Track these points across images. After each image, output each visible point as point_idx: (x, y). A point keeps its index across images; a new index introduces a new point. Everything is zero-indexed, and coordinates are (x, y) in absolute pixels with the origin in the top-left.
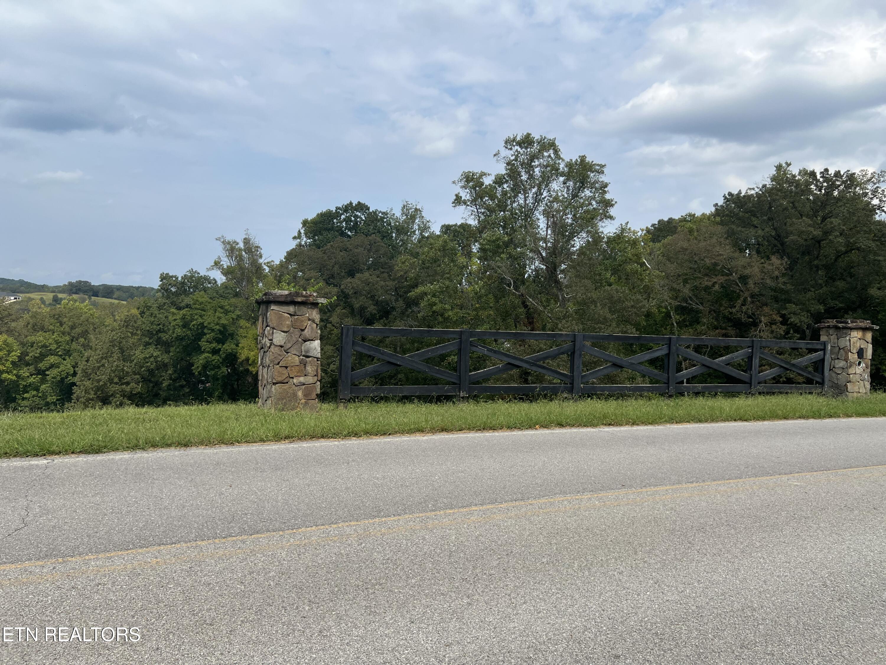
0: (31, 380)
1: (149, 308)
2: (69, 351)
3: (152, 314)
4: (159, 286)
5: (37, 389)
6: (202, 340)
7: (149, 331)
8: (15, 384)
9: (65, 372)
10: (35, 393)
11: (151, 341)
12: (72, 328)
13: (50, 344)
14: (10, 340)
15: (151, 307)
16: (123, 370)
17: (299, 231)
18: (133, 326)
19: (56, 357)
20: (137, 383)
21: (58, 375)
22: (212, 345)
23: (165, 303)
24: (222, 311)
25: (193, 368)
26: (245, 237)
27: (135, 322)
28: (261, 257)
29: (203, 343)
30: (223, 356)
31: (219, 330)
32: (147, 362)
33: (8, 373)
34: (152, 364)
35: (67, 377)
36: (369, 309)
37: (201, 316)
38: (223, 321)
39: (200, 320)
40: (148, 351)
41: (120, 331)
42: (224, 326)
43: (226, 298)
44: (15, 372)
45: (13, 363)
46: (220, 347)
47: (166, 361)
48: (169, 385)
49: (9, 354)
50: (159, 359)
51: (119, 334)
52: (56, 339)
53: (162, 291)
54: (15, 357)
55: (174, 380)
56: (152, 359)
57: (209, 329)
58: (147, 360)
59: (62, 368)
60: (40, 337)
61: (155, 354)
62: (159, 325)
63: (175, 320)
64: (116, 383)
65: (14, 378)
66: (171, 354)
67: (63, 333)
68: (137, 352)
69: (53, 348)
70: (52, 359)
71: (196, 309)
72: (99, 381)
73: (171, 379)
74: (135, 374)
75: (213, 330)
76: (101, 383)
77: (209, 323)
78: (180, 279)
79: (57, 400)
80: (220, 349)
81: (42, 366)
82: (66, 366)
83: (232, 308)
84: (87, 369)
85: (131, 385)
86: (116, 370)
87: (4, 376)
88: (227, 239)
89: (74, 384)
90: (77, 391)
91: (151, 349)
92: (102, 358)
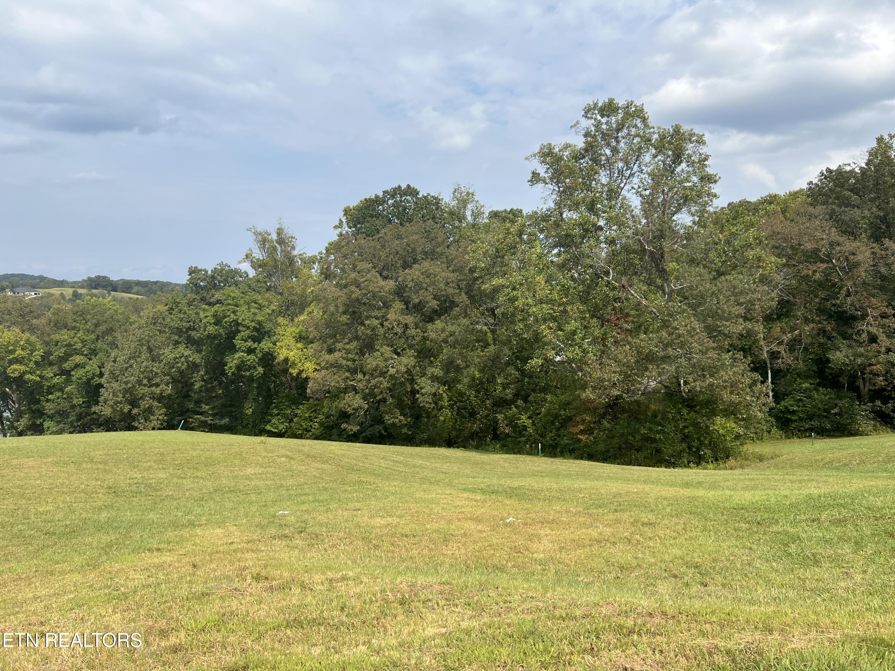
0: (56, 380)
1: (177, 304)
2: (95, 350)
3: (181, 311)
4: (188, 280)
5: (61, 390)
6: (237, 337)
7: (178, 328)
8: (38, 385)
9: (91, 372)
10: (59, 394)
11: (181, 339)
12: (97, 325)
13: (75, 343)
14: (33, 338)
15: (179, 303)
16: (152, 371)
17: (340, 220)
18: (161, 323)
19: (82, 357)
20: (167, 384)
21: (83, 376)
22: (247, 343)
23: (194, 299)
24: (256, 305)
25: (226, 368)
26: (278, 226)
27: (164, 319)
28: (293, 248)
29: (237, 342)
30: (260, 355)
31: (254, 327)
32: (178, 363)
33: (31, 373)
34: (183, 365)
35: (93, 378)
37: (234, 312)
38: (259, 318)
39: (233, 317)
40: (179, 350)
41: (148, 329)
42: (260, 323)
43: (259, 292)
44: (38, 372)
45: (36, 363)
46: (256, 345)
47: (198, 361)
48: (202, 387)
49: (32, 354)
50: (191, 359)
51: (147, 332)
52: (82, 338)
53: (192, 286)
54: (38, 357)
56: (183, 359)
57: (244, 327)
58: (177, 360)
59: (88, 368)
60: (64, 336)
61: (186, 354)
62: (189, 322)
63: (206, 317)
64: (145, 385)
65: (38, 379)
66: (204, 353)
67: (89, 331)
68: (167, 352)
69: (78, 348)
70: (78, 359)
71: (229, 304)
72: (127, 383)
73: (203, 380)
74: (165, 376)
75: (248, 328)
76: (129, 385)
77: (243, 320)
78: (209, 272)
79: (83, 402)
80: (256, 348)
81: (66, 366)
82: (92, 366)
83: (266, 303)
84: (114, 370)
85: (161, 386)
86: (145, 371)
87: (27, 376)
88: (259, 229)
89: (101, 386)
90: (104, 394)
91: (181, 349)
92: (130, 358)
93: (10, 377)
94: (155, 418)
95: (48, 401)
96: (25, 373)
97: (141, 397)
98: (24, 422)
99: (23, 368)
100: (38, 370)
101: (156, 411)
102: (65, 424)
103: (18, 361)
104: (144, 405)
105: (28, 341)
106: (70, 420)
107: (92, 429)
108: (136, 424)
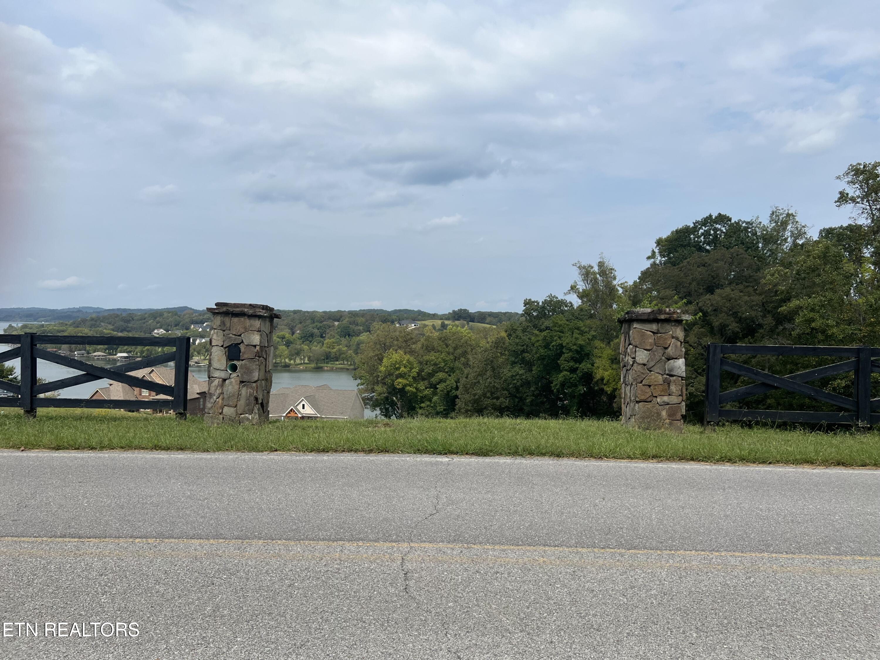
0: (426, 392)
1: (515, 330)
2: (453, 368)
3: (517, 336)
4: (523, 311)
5: (430, 401)
6: (561, 359)
7: (514, 351)
8: (415, 395)
9: (450, 386)
10: (428, 403)
11: (516, 360)
12: (455, 349)
13: (439, 362)
14: (412, 359)
16: (494, 386)
17: (653, 251)
18: (501, 347)
19: (444, 374)
20: (506, 398)
21: (444, 389)
22: (570, 363)
23: (528, 326)
24: (578, 332)
25: (552, 385)
26: (599, 260)
27: (504, 343)
28: (615, 278)
29: (561, 362)
30: (580, 374)
31: (576, 350)
32: (514, 380)
33: (410, 386)
34: (518, 382)
35: (451, 391)
37: (560, 338)
38: (580, 342)
39: (559, 341)
40: (515, 369)
41: (492, 351)
42: (581, 346)
43: (581, 320)
44: (415, 385)
45: (414, 378)
46: (577, 366)
47: (530, 379)
48: (532, 401)
49: (411, 371)
50: (524, 377)
51: (491, 354)
52: (444, 358)
53: (526, 315)
54: (415, 373)
55: (536, 396)
56: (518, 377)
57: (567, 349)
58: (514, 378)
59: (448, 382)
60: (432, 357)
61: (520, 372)
62: (523, 346)
63: (538, 341)
64: (489, 398)
65: (414, 390)
66: (534, 372)
67: (449, 353)
68: (506, 371)
69: (442, 366)
70: (441, 375)
71: (555, 331)
72: (475, 395)
73: (533, 395)
74: (504, 390)
75: (570, 350)
76: (477, 397)
77: (568, 343)
78: (540, 304)
79: (444, 410)
80: (577, 368)
81: (433, 380)
82: (451, 381)
83: (587, 329)
84: (466, 384)
85: (501, 399)
86: (488, 386)
87: (408, 388)
88: (583, 264)
89: (456, 397)
90: (459, 404)
91: (517, 368)
92: (478, 375)
93: (396, 388)
95: (421, 408)
96: (405, 386)
97: (485, 408)
99: (404, 381)
100: (414, 383)
103: (401, 376)
105: (408, 361)
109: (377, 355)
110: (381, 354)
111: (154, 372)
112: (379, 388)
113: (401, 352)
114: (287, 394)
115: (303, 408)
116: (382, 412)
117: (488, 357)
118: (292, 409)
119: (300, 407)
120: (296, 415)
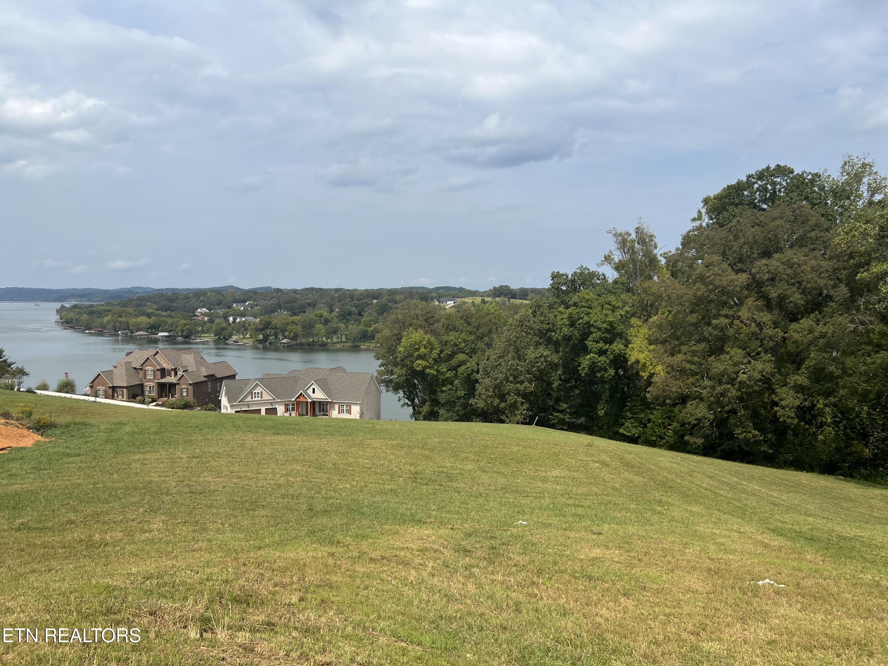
0: (448, 375)
1: (539, 307)
2: (474, 349)
3: (542, 313)
4: (550, 285)
5: (452, 383)
6: (589, 339)
7: (538, 330)
8: (435, 378)
9: (470, 369)
10: (450, 387)
11: (541, 341)
12: (478, 328)
13: (460, 343)
14: (433, 339)
15: (541, 306)
16: (517, 369)
17: (699, 211)
18: (526, 326)
19: (464, 355)
20: (530, 382)
21: (465, 372)
22: (598, 345)
23: (555, 302)
24: (610, 307)
25: (580, 368)
26: (637, 226)
27: (529, 321)
28: (656, 247)
29: (589, 343)
30: (611, 357)
31: (605, 328)
32: (538, 362)
33: (430, 368)
34: (542, 364)
35: (472, 373)
36: (791, 299)
37: (587, 314)
38: (611, 319)
39: (586, 318)
40: (539, 350)
41: (516, 330)
42: (611, 323)
43: (615, 294)
44: (436, 367)
45: (434, 359)
46: (607, 347)
47: (556, 361)
48: (560, 385)
49: (432, 351)
50: (549, 359)
51: (515, 334)
52: (464, 338)
53: (553, 290)
54: (435, 354)
55: (566, 381)
56: (542, 359)
57: (596, 328)
58: (538, 360)
59: (468, 364)
60: (452, 337)
61: (545, 354)
62: (549, 324)
63: (562, 319)
64: (512, 382)
65: (435, 373)
66: (561, 354)
67: (471, 333)
68: (529, 352)
69: (462, 347)
70: (461, 357)
71: (583, 307)
72: (496, 379)
73: (560, 379)
74: (529, 374)
75: (599, 329)
76: (498, 381)
77: (595, 321)
78: (570, 276)
79: (465, 394)
80: (607, 350)
81: (454, 362)
82: (471, 363)
83: (620, 304)
84: (486, 367)
85: (525, 384)
86: (510, 369)
87: (428, 371)
88: (619, 231)
89: (477, 381)
90: (480, 389)
91: (541, 349)
92: (500, 357)
93: (415, 370)
94: (520, 412)
95: (442, 391)
96: (426, 367)
97: (508, 393)
98: (426, 409)
99: (424, 363)
100: (435, 365)
101: (520, 406)
102: (453, 412)
103: (420, 357)
104: (510, 400)
105: (429, 342)
106: (456, 409)
107: (473, 419)
108: (504, 417)
109: (396, 335)
110: (399, 333)
111: (158, 354)
112: (397, 370)
113: (421, 331)
114: (299, 377)
115: (314, 392)
116: (405, 394)
117: (511, 337)
118: (301, 393)
119: (310, 391)
120: (306, 400)
